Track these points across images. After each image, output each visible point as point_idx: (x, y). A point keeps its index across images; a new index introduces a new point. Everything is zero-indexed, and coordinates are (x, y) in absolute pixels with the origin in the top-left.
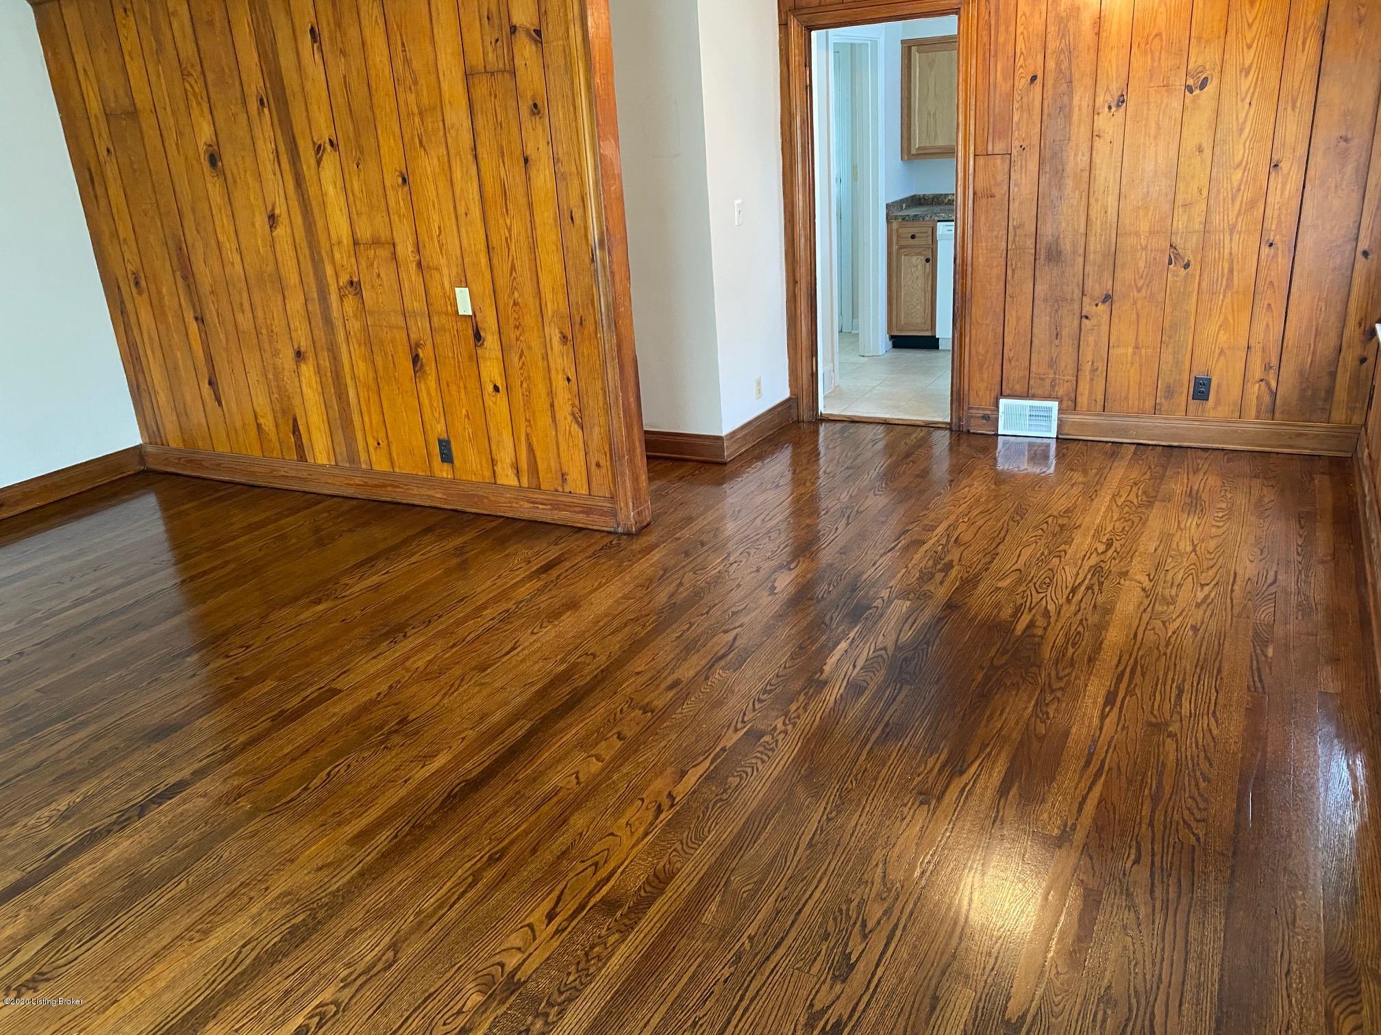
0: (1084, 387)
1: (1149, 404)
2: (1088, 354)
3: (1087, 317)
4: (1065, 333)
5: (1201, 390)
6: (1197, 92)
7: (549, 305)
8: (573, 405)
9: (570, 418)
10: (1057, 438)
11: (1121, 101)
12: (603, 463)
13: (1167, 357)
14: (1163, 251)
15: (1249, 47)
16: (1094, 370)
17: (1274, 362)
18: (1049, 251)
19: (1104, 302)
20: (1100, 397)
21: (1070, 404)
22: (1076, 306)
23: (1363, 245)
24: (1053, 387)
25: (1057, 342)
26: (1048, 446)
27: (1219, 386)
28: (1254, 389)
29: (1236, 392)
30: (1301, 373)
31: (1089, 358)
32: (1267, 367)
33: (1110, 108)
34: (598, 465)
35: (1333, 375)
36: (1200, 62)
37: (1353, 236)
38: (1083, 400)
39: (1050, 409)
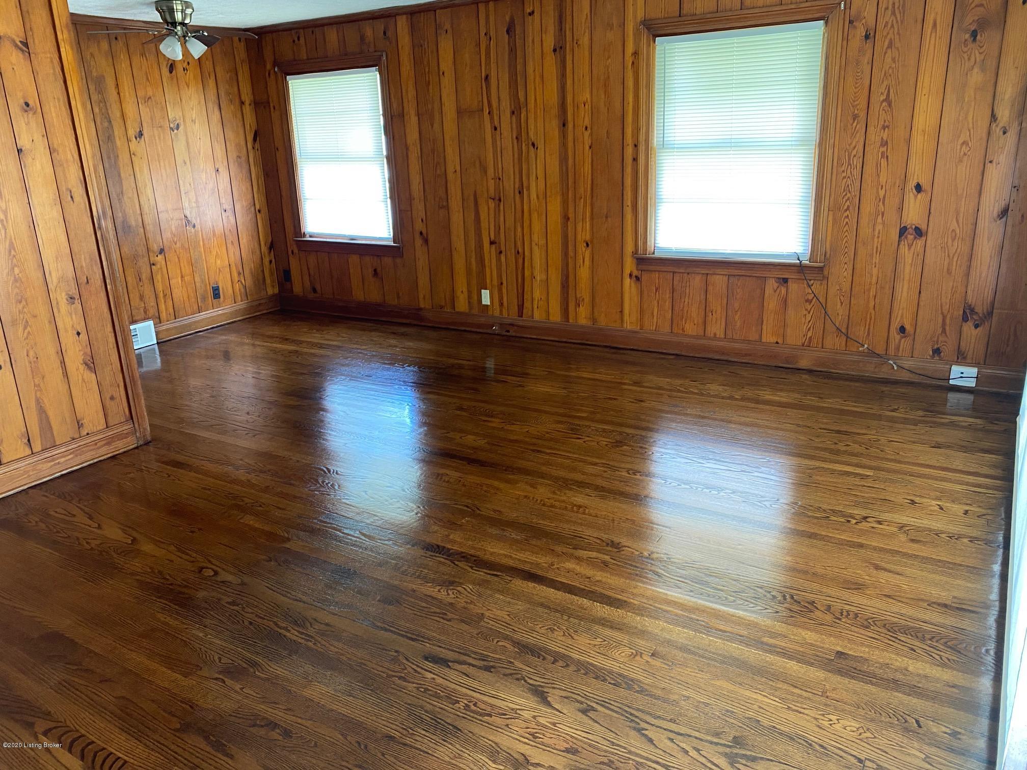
0: (162, 307)
1: (196, 307)
2: (159, 287)
3: (153, 264)
4: (144, 277)
5: (216, 293)
6: (176, 131)
7: (54, 274)
8: (85, 354)
9: (82, 367)
10: (158, 343)
11: (141, 134)
12: (116, 395)
13: (197, 279)
14: (181, 220)
15: (193, 109)
16: (165, 296)
17: (241, 271)
18: (123, 228)
19: (160, 253)
20: (171, 310)
21: (158, 320)
22: (146, 259)
23: (258, 207)
24: (145, 312)
25: (141, 284)
26: (154, 349)
27: (223, 289)
28: (237, 286)
29: (230, 291)
30: (252, 273)
31: (161, 289)
32: (239, 274)
33: (136, 138)
34: (112, 398)
35: (263, 271)
36: (173, 116)
37: (252, 204)
38: (164, 315)
39: (150, 325)
